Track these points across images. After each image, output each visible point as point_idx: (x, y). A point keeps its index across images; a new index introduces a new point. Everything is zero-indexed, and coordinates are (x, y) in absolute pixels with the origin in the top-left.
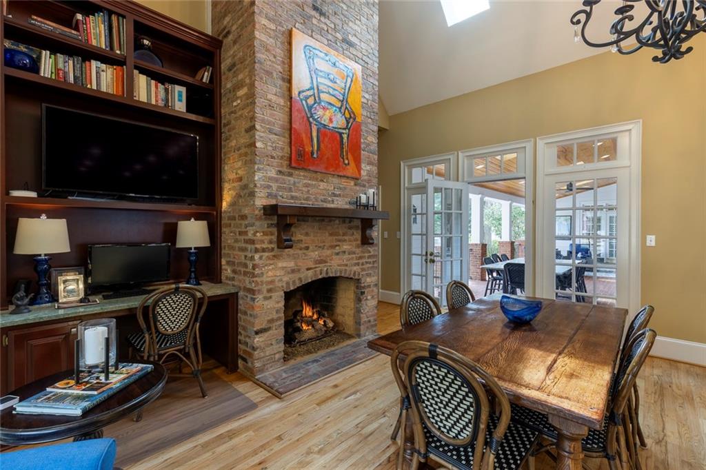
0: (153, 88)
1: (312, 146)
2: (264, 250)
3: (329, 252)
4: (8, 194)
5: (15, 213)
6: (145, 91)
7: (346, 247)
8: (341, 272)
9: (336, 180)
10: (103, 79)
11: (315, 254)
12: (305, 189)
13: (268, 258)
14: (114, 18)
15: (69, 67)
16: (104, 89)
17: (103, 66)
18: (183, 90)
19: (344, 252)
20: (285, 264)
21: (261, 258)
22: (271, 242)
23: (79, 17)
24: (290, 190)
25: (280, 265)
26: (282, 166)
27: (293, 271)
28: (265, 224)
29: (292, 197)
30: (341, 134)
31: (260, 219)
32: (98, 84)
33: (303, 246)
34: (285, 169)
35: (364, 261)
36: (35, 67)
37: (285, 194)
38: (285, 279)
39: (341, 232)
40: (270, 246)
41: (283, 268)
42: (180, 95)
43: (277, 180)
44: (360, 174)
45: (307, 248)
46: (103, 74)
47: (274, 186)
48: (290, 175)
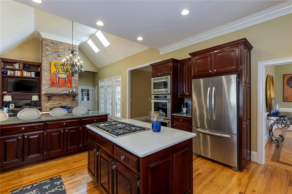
0: (27, 73)
1: (57, 82)
2: (44, 101)
3: (62, 101)
4: (2, 92)
5: (3, 95)
6: (26, 74)
7: (67, 101)
8: (66, 105)
9: (64, 88)
10: (18, 74)
11: (58, 102)
12: (55, 90)
13: (46, 102)
14: (20, 63)
15: (12, 72)
16: (18, 75)
17: (18, 71)
18: (34, 73)
19: (67, 102)
20: (50, 103)
21: (44, 102)
22: (46, 99)
23: (14, 64)
24: (51, 90)
25: (48, 103)
26: (49, 86)
27: (52, 105)
28: (45, 96)
29: (52, 92)
30: (65, 79)
31: (44, 95)
32: (17, 75)
33: (55, 100)
34: (50, 87)
35: (73, 103)
36: (7, 73)
37: (50, 91)
38: (50, 106)
39: (66, 98)
40: (46, 100)
41: (49, 104)
42: (33, 73)
43: (48, 89)
44: (72, 86)
45: (56, 101)
46: (18, 73)
47: (47, 90)
48: (51, 87)
